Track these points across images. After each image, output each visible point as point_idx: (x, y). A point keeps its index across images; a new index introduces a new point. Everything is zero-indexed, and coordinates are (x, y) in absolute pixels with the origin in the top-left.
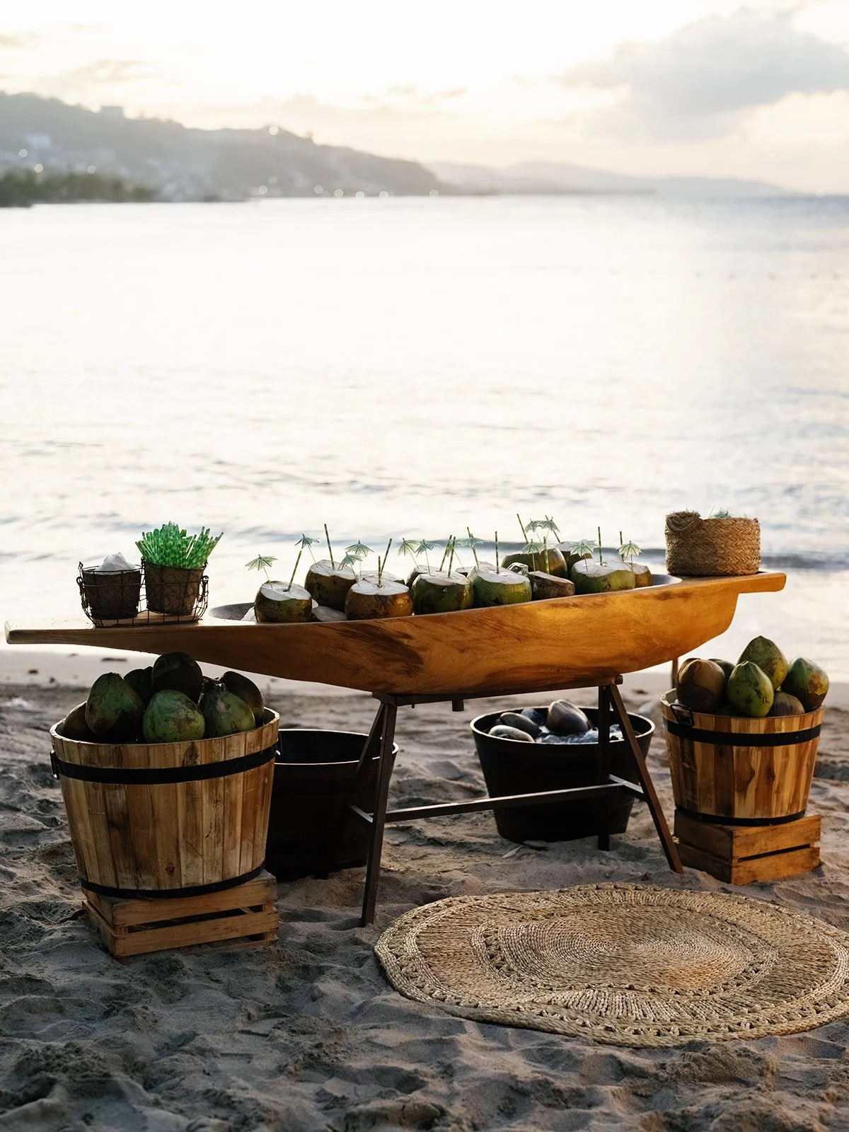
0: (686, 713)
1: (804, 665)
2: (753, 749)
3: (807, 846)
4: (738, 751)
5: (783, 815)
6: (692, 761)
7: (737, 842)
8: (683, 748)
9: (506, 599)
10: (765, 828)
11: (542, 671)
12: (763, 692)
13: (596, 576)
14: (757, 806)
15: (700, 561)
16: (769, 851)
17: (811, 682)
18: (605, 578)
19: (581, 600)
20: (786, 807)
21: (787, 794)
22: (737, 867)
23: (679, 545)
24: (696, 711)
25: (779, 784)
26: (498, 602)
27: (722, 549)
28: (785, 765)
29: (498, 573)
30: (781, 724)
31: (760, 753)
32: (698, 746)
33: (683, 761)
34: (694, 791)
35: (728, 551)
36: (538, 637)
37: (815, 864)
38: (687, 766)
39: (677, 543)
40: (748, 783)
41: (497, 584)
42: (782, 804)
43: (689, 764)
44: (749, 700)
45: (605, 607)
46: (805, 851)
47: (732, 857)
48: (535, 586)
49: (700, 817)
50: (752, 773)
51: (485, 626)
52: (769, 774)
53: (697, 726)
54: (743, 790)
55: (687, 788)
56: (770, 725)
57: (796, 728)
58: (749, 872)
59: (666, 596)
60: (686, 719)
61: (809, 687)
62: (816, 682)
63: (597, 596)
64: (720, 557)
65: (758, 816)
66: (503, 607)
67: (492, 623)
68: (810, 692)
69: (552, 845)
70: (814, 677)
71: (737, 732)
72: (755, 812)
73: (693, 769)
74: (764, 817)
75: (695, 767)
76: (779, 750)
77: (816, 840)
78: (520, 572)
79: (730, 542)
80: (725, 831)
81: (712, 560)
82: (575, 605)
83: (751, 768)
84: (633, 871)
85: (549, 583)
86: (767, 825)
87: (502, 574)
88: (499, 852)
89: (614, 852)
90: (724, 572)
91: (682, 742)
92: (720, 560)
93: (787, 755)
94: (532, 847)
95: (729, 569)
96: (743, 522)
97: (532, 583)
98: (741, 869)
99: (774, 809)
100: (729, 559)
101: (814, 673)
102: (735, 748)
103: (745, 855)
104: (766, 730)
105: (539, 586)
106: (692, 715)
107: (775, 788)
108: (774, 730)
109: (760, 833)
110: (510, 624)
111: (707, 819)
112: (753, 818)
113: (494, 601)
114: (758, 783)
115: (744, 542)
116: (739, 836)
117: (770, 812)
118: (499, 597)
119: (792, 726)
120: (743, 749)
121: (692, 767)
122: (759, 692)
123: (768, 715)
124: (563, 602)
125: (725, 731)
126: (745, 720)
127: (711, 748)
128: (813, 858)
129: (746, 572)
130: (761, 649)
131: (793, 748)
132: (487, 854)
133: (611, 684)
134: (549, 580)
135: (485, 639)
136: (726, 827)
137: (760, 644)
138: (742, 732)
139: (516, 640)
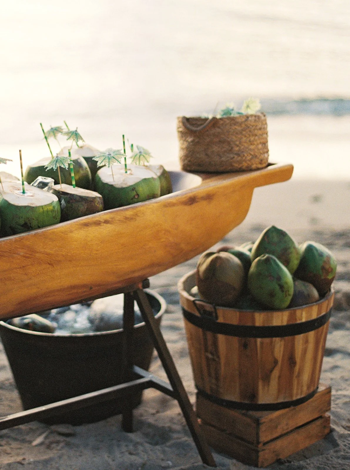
0: (208, 307)
1: (315, 252)
2: (277, 340)
3: (321, 417)
4: (262, 343)
5: (303, 396)
6: (216, 351)
7: (263, 428)
8: (205, 340)
9: (34, 223)
10: (287, 410)
11: (75, 291)
12: (285, 286)
13: (124, 186)
14: (279, 391)
15: (216, 159)
16: (290, 429)
17: (323, 268)
18: (133, 188)
19: (112, 216)
20: (305, 389)
21: (306, 377)
22: (263, 450)
23: (194, 144)
24: (219, 305)
25: (299, 369)
26: (27, 227)
27: (237, 146)
28: (305, 351)
29: (24, 192)
30: (302, 314)
31: (283, 343)
32: (221, 338)
33: (206, 351)
34: (217, 379)
35: (242, 147)
36: (71, 259)
37: (327, 431)
38: (210, 356)
39: (192, 141)
40: (271, 371)
41: (25, 207)
42: (302, 386)
43: (212, 354)
44: (272, 295)
45: (136, 220)
46: (318, 422)
47: (258, 443)
48: (63, 202)
49: (225, 404)
50: (276, 362)
51: (15, 255)
52: (291, 361)
53: (221, 320)
54: (267, 379)
55: (210, 375)
56: (292, 316)
57: (314, 316)
58: (274, 452)
59: (192, 200)
60: (210, 314)
61: (321, 272)
62: (327, 267)
63: (126, 209)
64: (236, 154)
65: (281, 400)
66: (33, 232)
67: (22, 252)
68: (323, 277)
69: (78, 429)
70: (325, 262)
71: (261, 325)
72: (278, 398)
73: (217, 359)
74: (286, 400)
75: (218, 357)
76: (299, 339)
77: (327, 411)
78: (46, 188)
79: (244, 139)
80: (250, 417)
81: (228, 157)
82: (106, 222)
83: (274, 357)
84: (163, 460)
85: (78, 198)
86: (289, 407)
87: (28, 193)
88: (28, 438)
89: (139, 433)
90: (240, 168)
91: (204, 335)
92: (236, 157)
93: (307, 342)
94: (60, 434)
95: (245, 165)
96: (253, 118)
97: (60, 201)
98: (267, 451)
99: (295, 391)
100: (244, 156)
101: (325, 259)
102: (259, 340)
103: (270, 438)
104: (288, 321)
105: (67, 202)
106: (215, 308)
107: (296, 373)
108: (296, 320)
109: (283, 415)
110: (42, 250)
111: (231, 405)
112: (276, 402)
113: (22, 226)
114: (281, 370)
115: (256, 138)
116: (264, 422)
117: (291, 396)
118: (27, 221)
119: (311, 315)
120: (267, 340)
121: (215, 357)
122: (281, 287)
123: (289, 307)
124: (95, 220)
125: (249, 324)
126: (269, 314)
127: (235, 341)
128: (325, 427)
129: (260, 166)
130: (276, 239)
131: (312, 334)
132: (15, 439)
133: (138, 289)
134: (77, 195)
135: (16, 268)
136: (251, 413)
137: (274, 234)
138: (266, 325)
139: (48, 266)
